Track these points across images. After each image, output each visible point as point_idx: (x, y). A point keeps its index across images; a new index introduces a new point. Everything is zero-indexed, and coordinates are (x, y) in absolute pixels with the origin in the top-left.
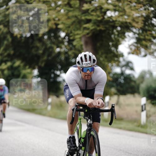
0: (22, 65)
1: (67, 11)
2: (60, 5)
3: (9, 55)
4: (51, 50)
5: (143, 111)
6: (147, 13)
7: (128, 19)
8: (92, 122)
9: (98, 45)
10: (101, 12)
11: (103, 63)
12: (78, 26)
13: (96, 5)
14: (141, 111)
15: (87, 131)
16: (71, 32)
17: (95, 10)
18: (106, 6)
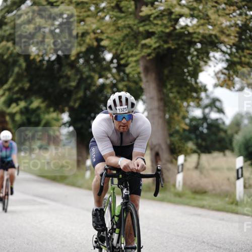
0: (43, 105)
1: (115, 18)
2: (104, 8)
3: (22, 90)
4: (89, 81)
5: (238, 178)
6: (244, 20)
7: (213, 30)
8: (129, 192)
9: (166, 72)
10: (170, 20)
11: (174, 101)
12: (133, 42)
13: (162, 8)
14: (236, 178)
15: (121, 205)
16: (122, 52)
17: (161, 16)
18: (177, 10)
